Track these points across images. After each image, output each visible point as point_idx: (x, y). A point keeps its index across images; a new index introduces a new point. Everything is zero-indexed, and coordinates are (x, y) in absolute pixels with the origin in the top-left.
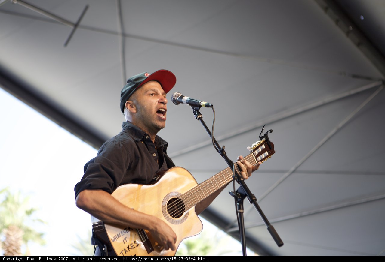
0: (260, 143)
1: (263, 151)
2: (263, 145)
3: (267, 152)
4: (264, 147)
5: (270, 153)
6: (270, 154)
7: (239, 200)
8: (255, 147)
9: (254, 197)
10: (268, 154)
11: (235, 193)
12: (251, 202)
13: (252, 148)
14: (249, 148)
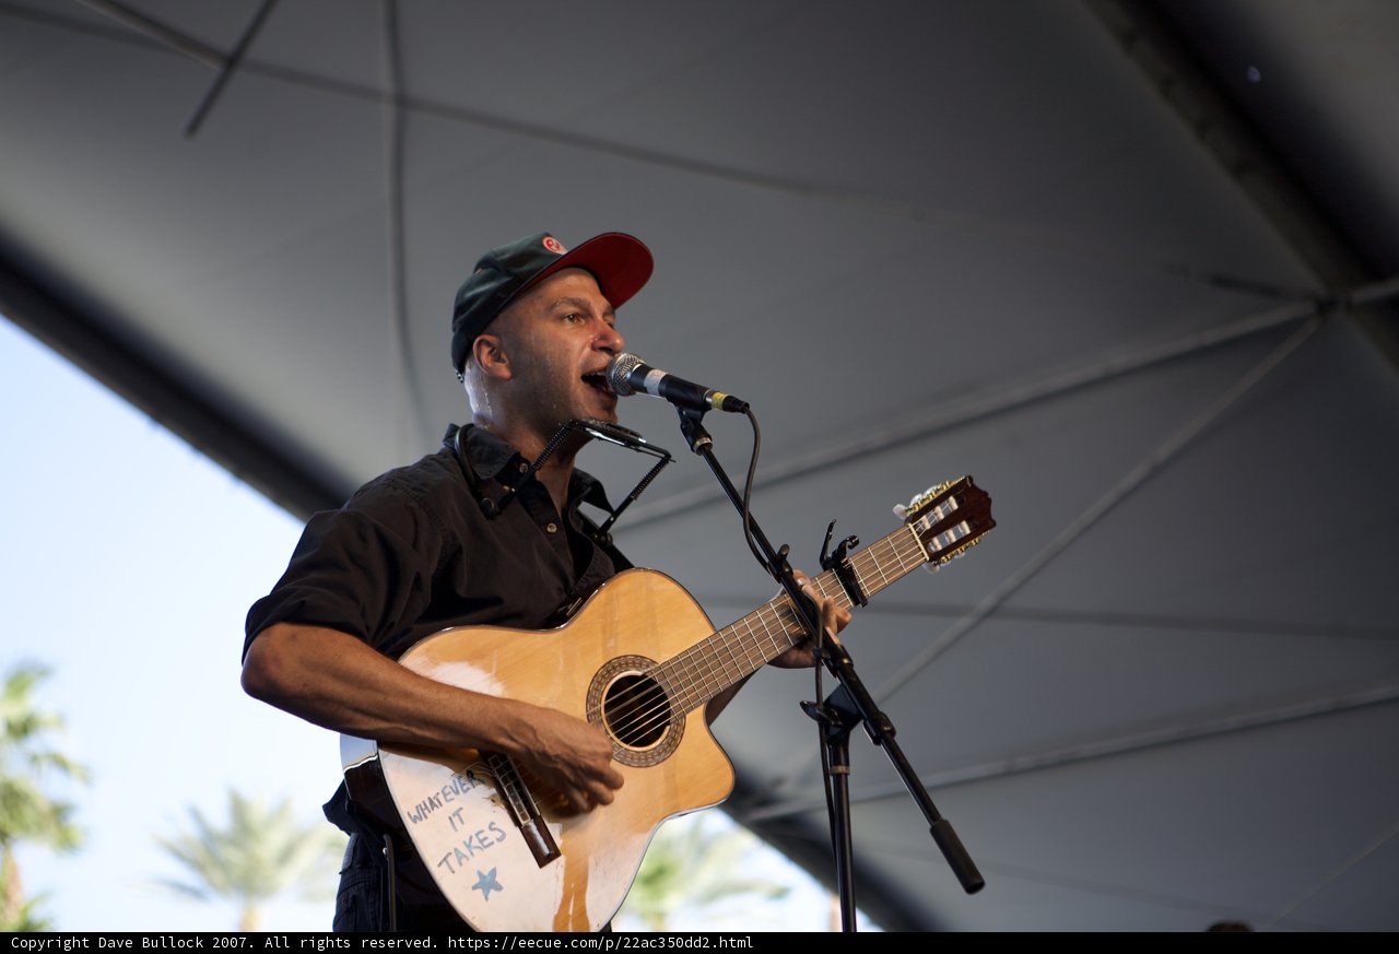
0: (941, 492)
1: (951, 521)
2: (952, 499)
3: (964, 524)
4: (955, 506)
5: (976, 526)
6: (976, 532)
7: (834, 731)
8: (921, 506)
9: (888, 723)
10: (968, 532)
11: (822, 707)
12: (877, 741)
13: (910, 509)
14: (900, 508)
